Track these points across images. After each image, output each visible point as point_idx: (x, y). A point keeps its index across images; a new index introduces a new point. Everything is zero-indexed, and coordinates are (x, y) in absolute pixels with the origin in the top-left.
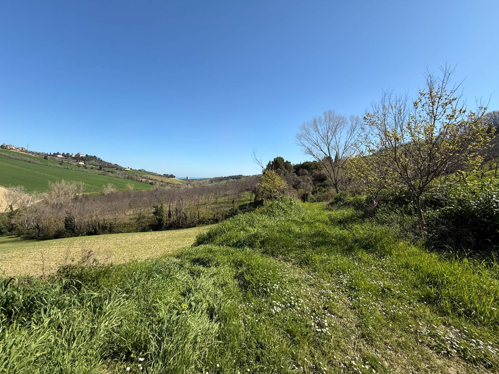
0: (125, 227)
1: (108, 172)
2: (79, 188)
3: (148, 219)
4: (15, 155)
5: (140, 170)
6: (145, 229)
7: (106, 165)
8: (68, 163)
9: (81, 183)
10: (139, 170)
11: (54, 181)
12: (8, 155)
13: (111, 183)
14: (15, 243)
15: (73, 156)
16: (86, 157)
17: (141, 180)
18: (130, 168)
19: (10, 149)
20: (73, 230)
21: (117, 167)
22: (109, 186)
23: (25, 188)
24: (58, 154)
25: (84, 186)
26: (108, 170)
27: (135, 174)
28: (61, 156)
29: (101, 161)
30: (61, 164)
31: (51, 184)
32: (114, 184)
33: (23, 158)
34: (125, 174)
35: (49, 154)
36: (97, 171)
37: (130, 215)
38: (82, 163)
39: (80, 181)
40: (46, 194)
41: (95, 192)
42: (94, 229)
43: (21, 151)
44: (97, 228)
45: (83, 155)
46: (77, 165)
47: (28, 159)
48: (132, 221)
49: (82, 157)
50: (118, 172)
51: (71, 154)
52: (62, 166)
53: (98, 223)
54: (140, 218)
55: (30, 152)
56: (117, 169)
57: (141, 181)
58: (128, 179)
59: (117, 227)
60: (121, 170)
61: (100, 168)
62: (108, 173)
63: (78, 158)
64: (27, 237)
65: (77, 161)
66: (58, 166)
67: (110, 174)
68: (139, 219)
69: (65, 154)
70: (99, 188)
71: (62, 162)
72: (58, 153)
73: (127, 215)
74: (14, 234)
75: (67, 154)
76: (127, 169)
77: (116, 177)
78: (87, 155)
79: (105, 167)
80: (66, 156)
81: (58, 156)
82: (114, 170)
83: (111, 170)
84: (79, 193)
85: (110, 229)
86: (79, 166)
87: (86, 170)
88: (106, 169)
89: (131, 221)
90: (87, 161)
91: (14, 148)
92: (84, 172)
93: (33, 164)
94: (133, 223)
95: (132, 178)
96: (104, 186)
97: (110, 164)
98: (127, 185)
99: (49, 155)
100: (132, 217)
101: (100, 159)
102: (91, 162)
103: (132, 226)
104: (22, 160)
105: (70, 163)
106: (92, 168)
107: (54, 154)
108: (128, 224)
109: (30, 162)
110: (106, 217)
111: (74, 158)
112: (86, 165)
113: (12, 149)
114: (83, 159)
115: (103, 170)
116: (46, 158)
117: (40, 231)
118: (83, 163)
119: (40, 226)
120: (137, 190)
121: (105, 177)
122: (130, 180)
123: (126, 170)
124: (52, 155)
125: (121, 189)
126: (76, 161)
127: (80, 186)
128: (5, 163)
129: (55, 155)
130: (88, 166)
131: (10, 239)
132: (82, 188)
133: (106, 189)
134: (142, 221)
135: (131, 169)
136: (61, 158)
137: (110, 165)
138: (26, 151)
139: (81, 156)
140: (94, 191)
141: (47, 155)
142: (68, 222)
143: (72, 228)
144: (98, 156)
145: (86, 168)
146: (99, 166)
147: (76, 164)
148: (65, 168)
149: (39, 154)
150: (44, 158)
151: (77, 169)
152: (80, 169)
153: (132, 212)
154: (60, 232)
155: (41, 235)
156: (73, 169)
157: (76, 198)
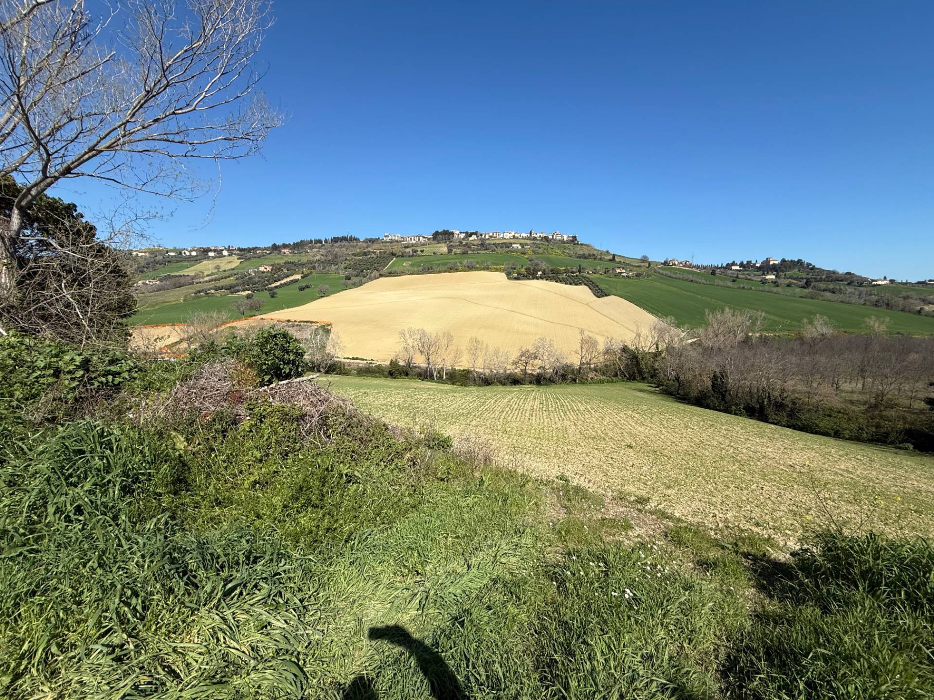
0: (830, 416)
1: (824, 290)
2: (754, 323)
3: (906, 415)
4: (676, 273)
5: (923, 283)
6: (886, 437)
7: (824, 277)
8: (746, 279)
9: (760, 313)
10: (919, 283)
11: (713, 309)
12: (669, 274)
13: (822, 314)
14: (651, 395)
15: (758, 265)
16: (781, 264)
17: (919, 308)
18: (888, 279)
19: (673, 265)
20: (724, 396)
21: (850, 279)
22: (819, 321)
23: (676, 319)
24: (734, 264)
25: (764, 319)
26: (825, 286)
27: (904, 294)
28: (737, 268)
29: (814, 268)
30: (734, 281)
31: (709, 314)
32: (829, 318)
33: (686, 276)
34: (871, 295)
35: (720, 266)
36: (798, 290)
37: (852, 392)
38: (771, 277)
39: (757, 310)
40: (701, 331)
41: (786, 333)
42: (759, 403)
43: (684, 266)
44: (766, 403)
45: (775, 261)
46: (761, 281)
47: (691, 277)
48: (854, 408)
49: (774, 264)
50: (850, 289)
51: (753, 262)
52: (736, 285)
53: (769, 394)
54: (877, 406)
55: (694, 267)
56: (849, 284)
57: (919, 312)
58: (876, 305)
59: (809, 410)
60: (861, 285)
61: (808, 284)
62: (822, 293)
63: (766, 267)
64: (665, 391)
65: (763, 274)
66: (730, 284)
67: (828, 295)
68: (875, 406)
69: (745, 263)
70: (796, 324)
71: (737, 277)
72: (734, 262)
73: (842, 391)
74: (655, 383)
75: (749, 262)
76: (879, 283)
77: (842, 302)
78: (783, 261)
79: (821, 280)
80: (746, 266)
81: (734, 268)
82: (842, 285)
83: (831, 286)
84: (754, 332)
85: (792, 411)
86: (764, 282)
87: (775, 289)
88: (821, 285)
89: (849, 406)
90: (783, 271)
91: (676, 263)
92: (772, 292)
93: (696, 285)
94: (854, 411)
95: (887, 305)
96: (805, 320)
97: (834, 272)
98: (867, 320)
99: (719, 268)
100: (855, 397)
101: (811, 265)
102: (789, 273)
103: (849, 419)
104: (683, 279)
105: (749, 277)
106: (788, 286)
107: (728, 264)
108: (840, 412)
109: (692, 281)
110: (790, 384)
111: (759, 269)
112: (778, 279)
113: (674, 264)
114: (774, 269)
115: (814, 287)
116: (713, 273)
117: (679, 386)
118: (774, 277)
119: (682, 378)
120: (898, 333)
121: (815, 301)
122: (883, 310)
123: (875, 286)
124: (724, 268)
125: (851, 330)
126: (761, 272)
127: (756, 319)
128: (664, 286)
129: (729, 266)
130: (780, 281)
131: (649, 388)
132: (759, 323)
133: (810, 326)
134: (884, 413)
135: (892, 281)
136: (737, 270)
137: (832, 277)
138: (690, 266)
139: (771, 263)
140: (785, 330)
141: (717, 268)
142: (717, 380)
143: (721, 393)
144: (806, 260)
145: (777, 286)
146: (805, 280)
147: (759, 280)
148: (739, 288)
149: (704, 268)
150: (712, 274)
151: (761, 288)
152: (766, 287)
153: (860, 386)
154: (705, 394)
155: (681, 392)
156: (753, 288)
157: (747, 341)
